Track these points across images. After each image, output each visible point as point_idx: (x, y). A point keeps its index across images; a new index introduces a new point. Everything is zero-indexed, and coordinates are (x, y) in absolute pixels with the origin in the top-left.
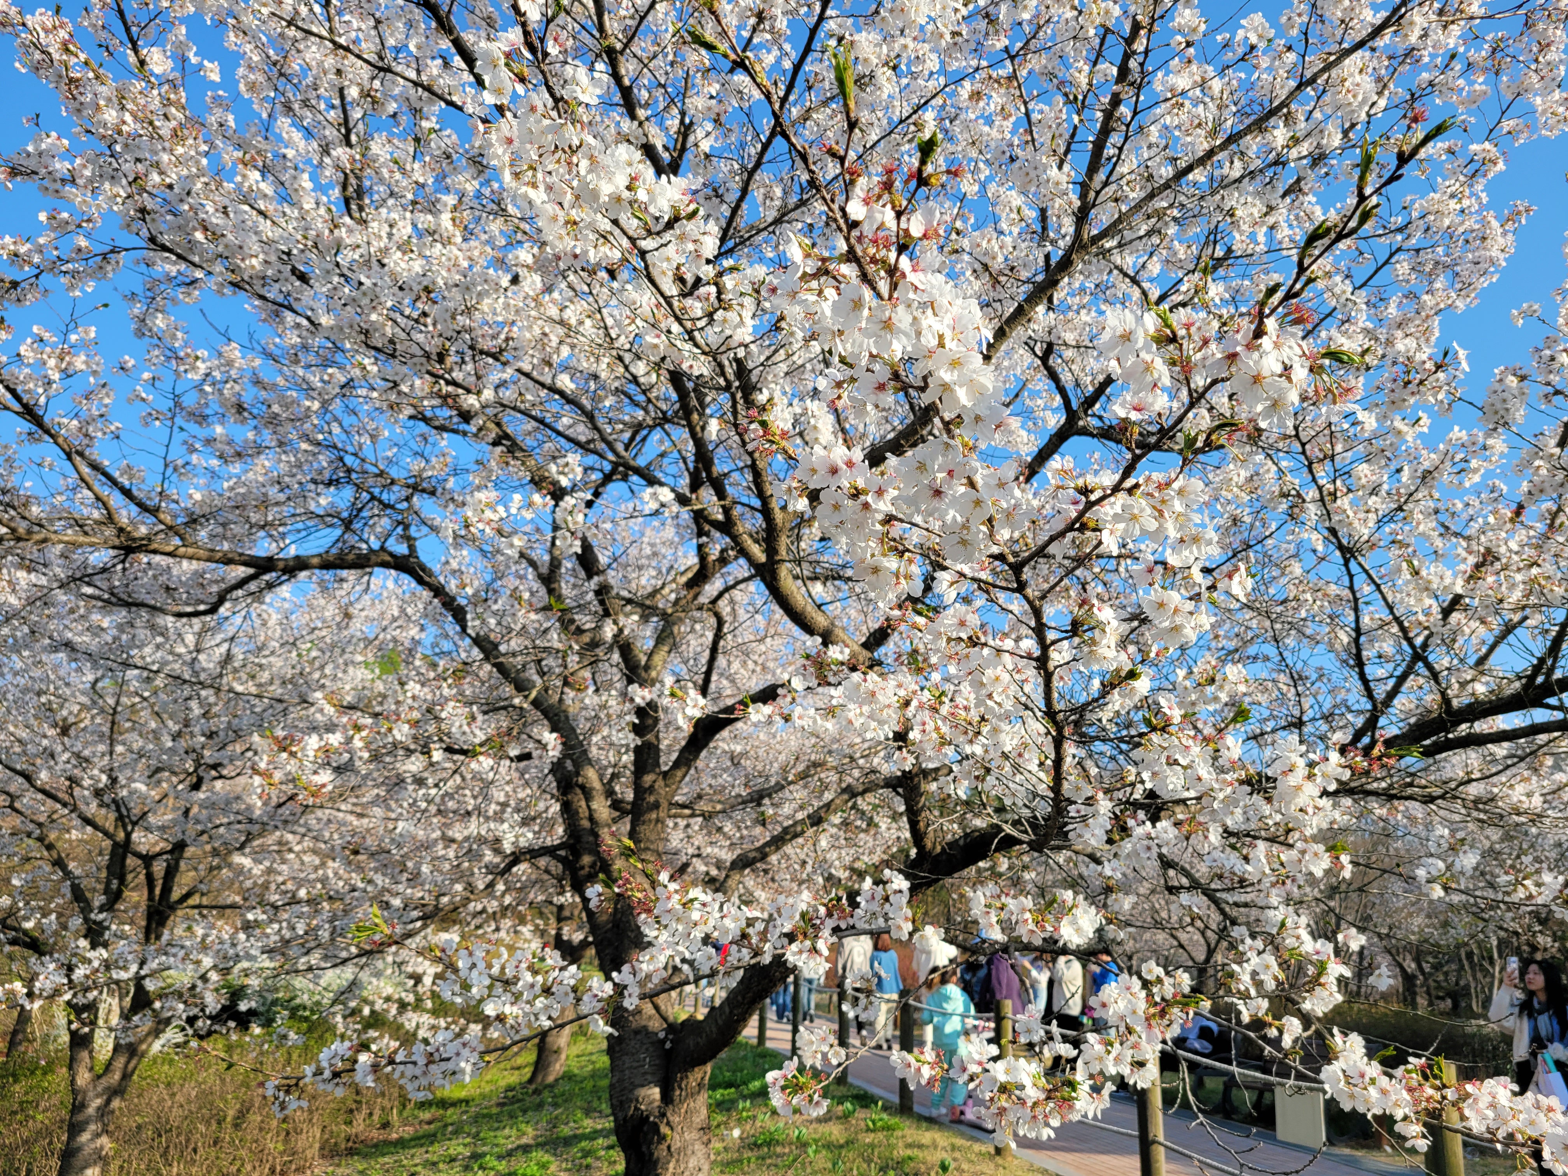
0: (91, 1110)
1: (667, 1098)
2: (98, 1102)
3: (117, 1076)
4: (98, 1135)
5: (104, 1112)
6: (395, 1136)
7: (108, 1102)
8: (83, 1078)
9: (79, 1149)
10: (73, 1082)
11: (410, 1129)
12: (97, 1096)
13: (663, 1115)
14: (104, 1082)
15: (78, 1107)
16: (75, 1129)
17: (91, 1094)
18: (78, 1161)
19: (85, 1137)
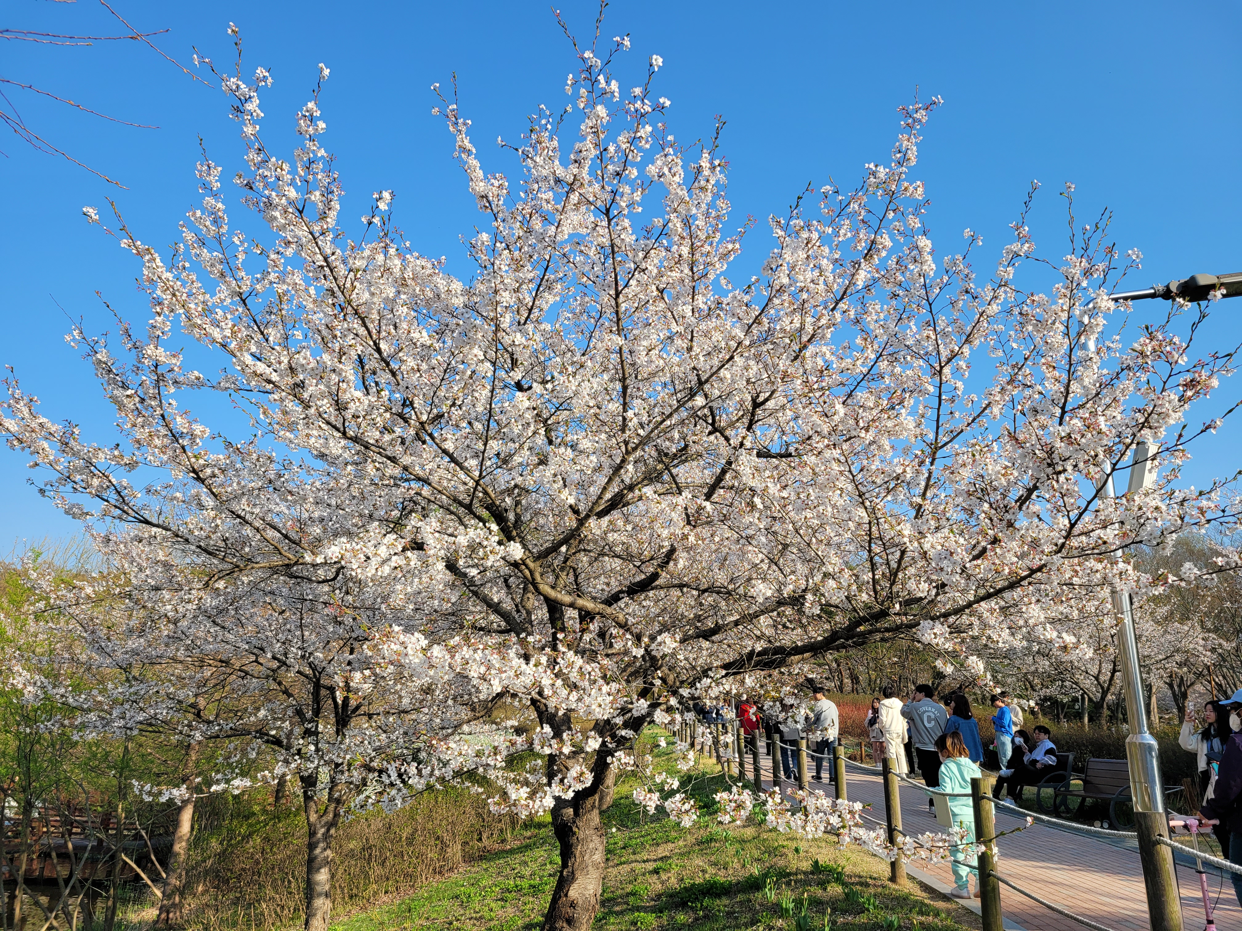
0: (319, 835)
1: (576, 814)
2: (323, 830)
3: (331, 815)
4: (325, 850)
5: (326, 835)
6: (509, 847)
7: (328, 830)
8: (313, 817)
9: (316, 858)
10: (308, 819)
11: (518, 843)
12: (322, 827)
13: (574, 822)
14: (324, 819)
15: (312, 833)
16: (312, 846)
17: (318, 826)
18: (316, 864)
19: (318, 851)
